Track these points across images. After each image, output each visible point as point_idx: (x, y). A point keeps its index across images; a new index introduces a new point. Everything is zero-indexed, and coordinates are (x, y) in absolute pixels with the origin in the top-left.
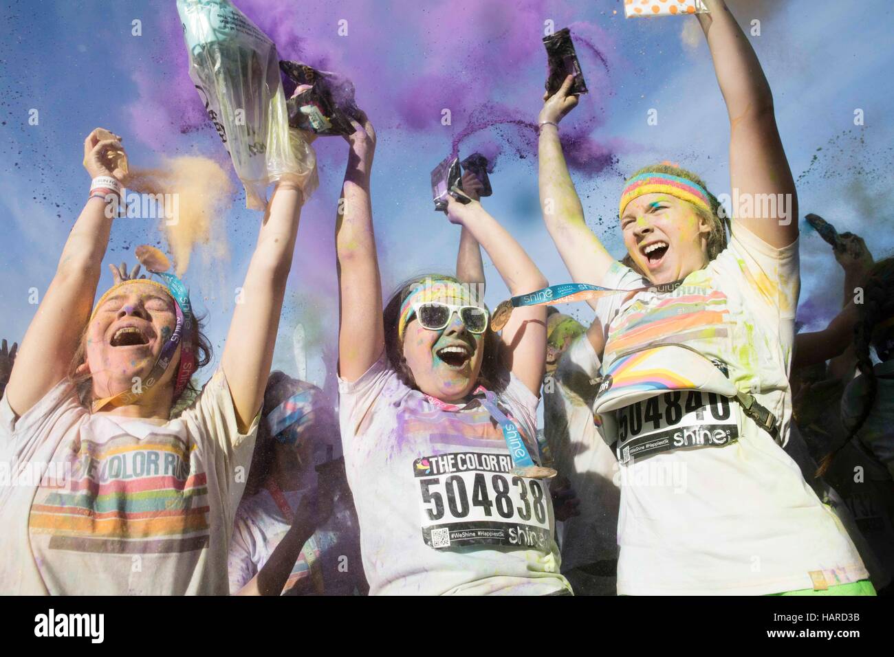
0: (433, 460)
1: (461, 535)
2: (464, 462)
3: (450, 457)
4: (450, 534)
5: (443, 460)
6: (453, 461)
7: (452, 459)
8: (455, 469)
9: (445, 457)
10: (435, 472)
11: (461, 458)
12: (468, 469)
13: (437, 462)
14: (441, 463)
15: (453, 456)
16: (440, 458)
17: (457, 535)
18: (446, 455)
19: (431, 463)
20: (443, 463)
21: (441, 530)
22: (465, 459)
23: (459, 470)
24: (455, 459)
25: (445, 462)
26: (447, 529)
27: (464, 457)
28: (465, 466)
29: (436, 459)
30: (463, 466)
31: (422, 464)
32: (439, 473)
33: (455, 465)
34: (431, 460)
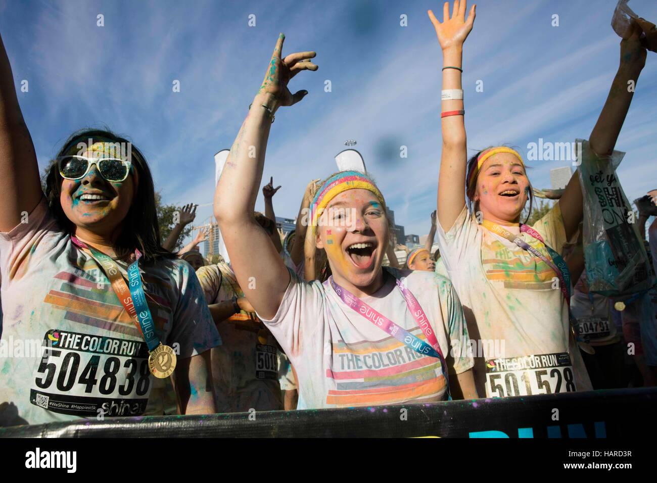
0: (64, 335)
1: (56, 405)
2: (87, 343)
3: (78, 336)
4: (49, 402)
5: (71, 337)
6: (79, 341)
7: (79, 338)
8: (77, 348)
9: (74, 336)
10: (61, 345)
11: (87, 339)
12: (88, 351)
13: (66, 337)
14: (68, 339)
15: (80, 336)
16: (69, 335)
17: (54, 404)
18: (76, 334)
19: (60, 336)
20: (70, 339)
21: (44, 396)
22: (90, 342)
23: (80, 350)
24: (81, 339)
25: (72, 340)
26: (48, 397)
27: (89, 339)
28: (87, 347)
29: (66, 334)
30: (85, 347)
31: (53, 336)
32: (63, 347)
33: (79, 344)
34: (62, 334)
